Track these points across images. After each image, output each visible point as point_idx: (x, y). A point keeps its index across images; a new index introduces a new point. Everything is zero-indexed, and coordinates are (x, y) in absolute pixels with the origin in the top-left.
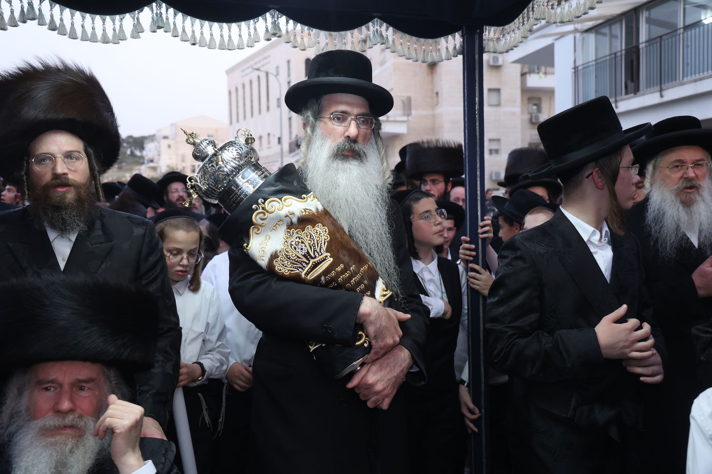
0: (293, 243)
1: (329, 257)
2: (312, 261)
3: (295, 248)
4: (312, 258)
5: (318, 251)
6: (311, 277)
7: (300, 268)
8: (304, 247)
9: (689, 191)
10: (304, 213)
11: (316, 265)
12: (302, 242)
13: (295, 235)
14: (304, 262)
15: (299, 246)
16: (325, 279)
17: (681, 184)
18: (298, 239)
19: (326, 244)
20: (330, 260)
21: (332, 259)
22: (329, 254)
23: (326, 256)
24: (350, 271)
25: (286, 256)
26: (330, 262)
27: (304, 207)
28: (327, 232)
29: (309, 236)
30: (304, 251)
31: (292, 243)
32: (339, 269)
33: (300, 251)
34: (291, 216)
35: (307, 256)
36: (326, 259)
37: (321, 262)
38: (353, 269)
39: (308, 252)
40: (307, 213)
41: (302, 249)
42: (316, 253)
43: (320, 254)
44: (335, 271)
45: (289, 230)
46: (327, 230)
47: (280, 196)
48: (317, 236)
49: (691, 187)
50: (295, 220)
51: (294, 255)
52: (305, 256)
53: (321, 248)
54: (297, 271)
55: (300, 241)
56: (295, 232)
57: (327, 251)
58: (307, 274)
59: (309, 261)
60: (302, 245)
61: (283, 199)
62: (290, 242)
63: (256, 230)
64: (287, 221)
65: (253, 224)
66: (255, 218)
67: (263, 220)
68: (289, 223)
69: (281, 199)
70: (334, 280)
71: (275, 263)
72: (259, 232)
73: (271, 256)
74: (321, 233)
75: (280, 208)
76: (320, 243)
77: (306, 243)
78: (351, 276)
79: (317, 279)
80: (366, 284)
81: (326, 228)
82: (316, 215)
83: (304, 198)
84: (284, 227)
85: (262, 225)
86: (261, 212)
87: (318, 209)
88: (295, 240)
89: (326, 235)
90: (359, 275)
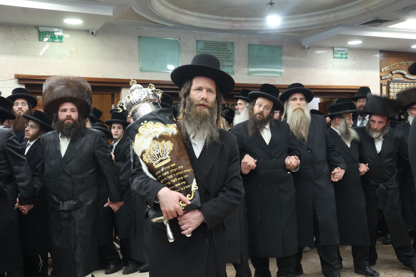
1: (169, 158)
2: (160, 158)
3: (154, 150)
4: (161, 157)
5: (165, 154)
6: (157, 167)
7: (154, 160)
10: (163, 134)
11: (161, 161)
12: (158, 148)
13: (156, 144)
14: (156, 158)
15: (156, 150)
16: (164, 169)
18: (157, 146)
19: (170, 151)
20: (169, 160)
22: (169, 157)
23: (168, 158)
24: (178, 168)
25: (149, 153)
27: (165, 131)
28: (172, 146)
29: (162, 146)
30: (158, 152)
31: (153, 147)
32: (172, 165)
34: (156, 133)
35: (159, 155)
36: (167, 159)
37: (164, 160)
38: (180, 168)
39: (160, 154)
40: (165, 134)
41: (157, 151)
42: (163, 155)
43: (165, 156)
44: (170, 166)
45: (153, 140)
46: (172, 145)
47: (155, 121)
48: (166, 146)
50: (158, 136)
51: (152, 154)
52: (157, 155)
53: (166, 153)
54: (152, 162)
55: (157, 147)
56: (156, 142)
57: (169, 155)
58: (156, 164)
59: (159, 158)
62: (152, 146)
63: (138, 136)
64: (154, 135)
65: (138, 133)
66: (140, 130)
67: (143, 131)
68: (155, 137)
69: (155, 123)
70: (168, 170)
71: (143, 155)
72: (139, 138)
73: (143, 152)
74: (169, 146)
75: (153, 127)
76: (167, 150)
77: (160, 149)
78: (178, 171)
79: (160, 168)
80: (185, 177)
81: (172, 144)
82: (170, 136)
83: (168, 126)
84: (152, 138)
85: (142, 134)
86: (144, 127)
87: (173, 134)
88: (155, 146)
89: (171, 147)
90: (182, 171)
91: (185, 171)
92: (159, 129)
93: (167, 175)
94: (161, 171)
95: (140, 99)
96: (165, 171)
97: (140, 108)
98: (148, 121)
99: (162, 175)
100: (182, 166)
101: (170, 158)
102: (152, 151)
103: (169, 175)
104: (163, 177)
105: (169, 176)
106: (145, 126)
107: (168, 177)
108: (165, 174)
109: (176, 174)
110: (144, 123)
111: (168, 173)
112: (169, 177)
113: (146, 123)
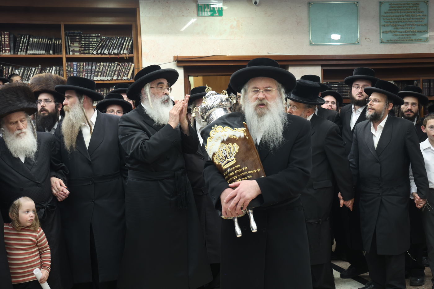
0: (222, 150)
2: (227, 160)
3: (222, 152)
4: (228, 159)
5: (231, 156)
6: (225, 167)
7: (222, 162)
8: (226, 153)
9: (262, 107)
10: (231, 137)
11: (228, 162)
12: (226, 150)
13: (224, 146)
14: (224, 160)
16: (230, 170)
17: (257, 102)
19: (236, 153)
20: (234, 162)
21: (235, 161)
22: (235, 158)
23: (233, 159)
24: (242, 169)
25: (218, 155)
26: (234, 163)
27: (232, 134)
32: (237, 166)
33: (224, 154)
34: (225, 136)
35: (226, 157)
36: (232, 161)
37: (230, 161)
38: (244, 169)
39: (227, 156)
40: (232, 137)
41: (225, 153)
42: (230, 157)
44: (235, 167)
45: (222, 143)
47: (224, 125)
48: (233, 149)
49: (263, 105)
50: (225, 139)
51: (221, 156)
52: (225, 157)
54: (221, 163)
55: (225, 150)
56: (224, 144)
57: (235, 157)
58: (224, 166)
59: (226, 159)
60: (225, 151)
61: (225, 127)
62: (221, 149)
63: (210, 139)
64: (222, 139)
65: (209, 136)
66: (211, 133)
67: (214, 135)
68: (223, 140)
69: (223, 127)
70: (233, 171)
71: (214, 157)
72: (210, 141)
73: (213, 154)
74: (235, 148)
75: (222, 131)
76: (233, 152)
77: (227, 151)
78: (242, 172)
79: (227, 169)
80: (249, 177)
81: (238, 146)
82: (237, 139)
83: (236, 130)
84: (220, 141)
85: (213, 137)
86: (214, 131)
87: (240, 136)
88: (223, 148)
89: (237, 149)
90: (246, 172)
91: (249, 172)
92: (227, 132)
93: (233, 176)
94: (227, 171)
95: (213, 105)
96: (230, 172)
97: (213, 113)
98: (218, 125)
99: (228, 176)
100: (247, 168)
101: (235, 160)
102: (220, 153)
103: (234, 175)
104: (229, 178)
105: (234, 177)
106: (215, 129)
108: (231, 175)
109: (241, 174)
110: (214, 127)
111: (233, 174)
113: (216, 127)
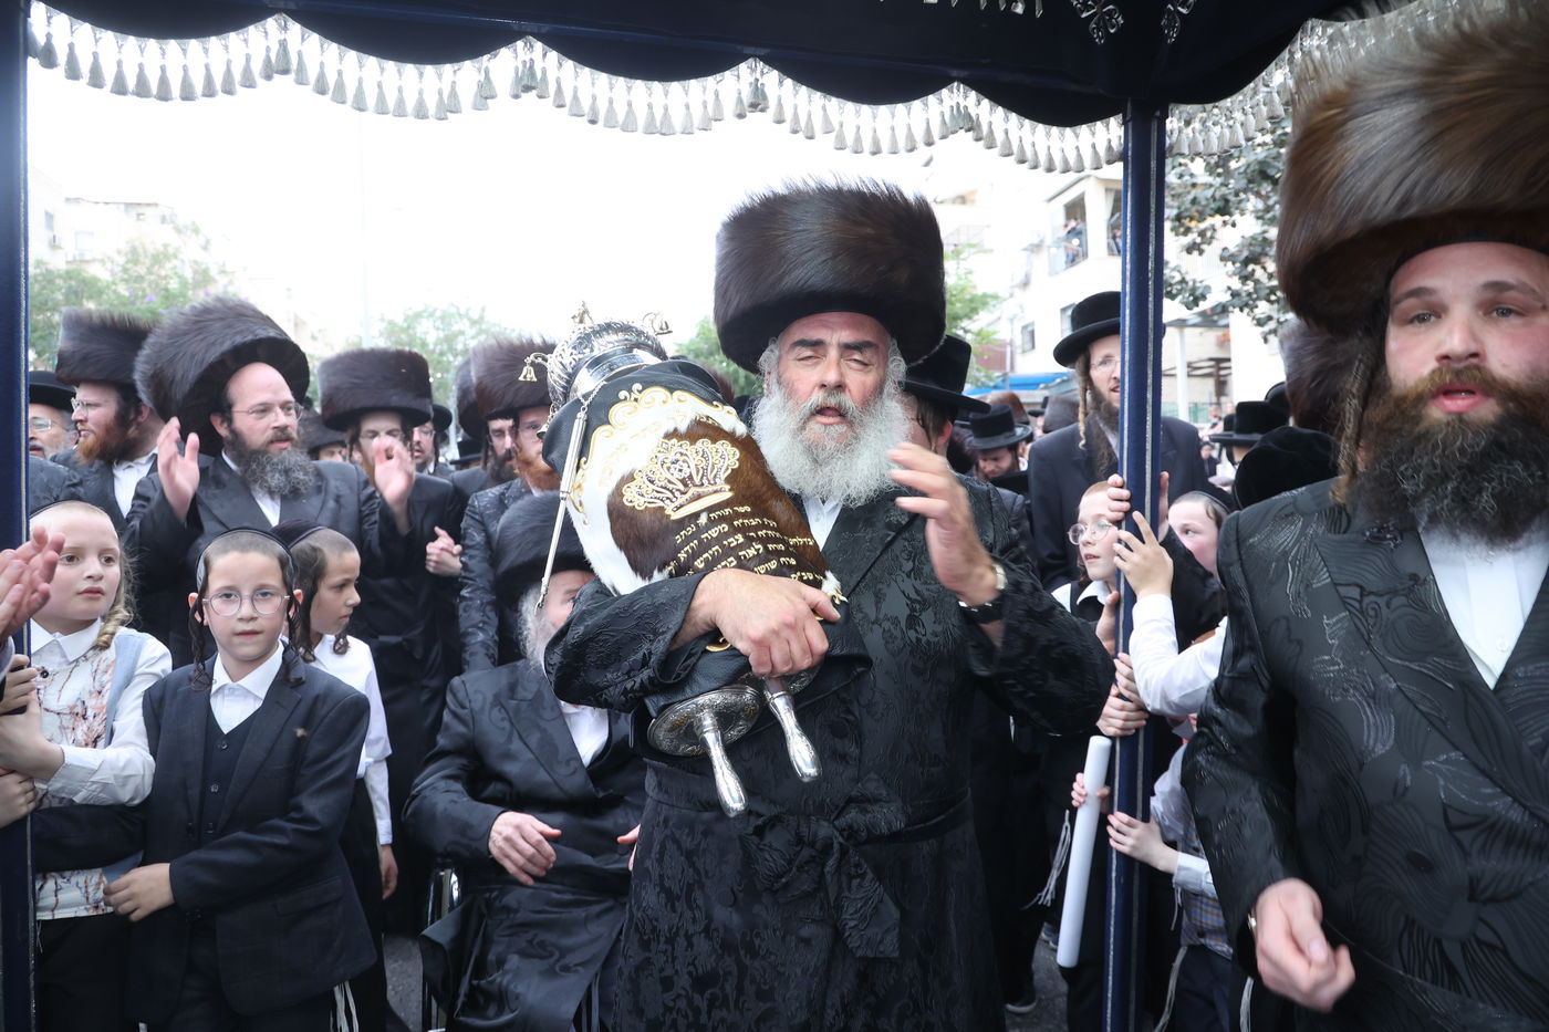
0: (668, 461)
1: (726, 488)
2: (693, 490)
3: (669, 469)
4: (695, 486)
8: (685, 468)
11: (699, 497)
12: (684, 461)
13: (677, 449)
14: (678, 491)
15: (678, 466)
16: (709, 518)
18: (679, 455)
25: (649, 478)
28: (736, 455)
29: (701, 454)
30: (683, 473)
33: (676, 473)
35: (688, 481)
37: (709, 494)
39: (691, 477)
41: (680, 471)
42: (705, 480)
43: (713, 482)
52: (683, 482)
56: (677, 444)
59: (689, 489)
60: (683, 465)
62: (662, 458)
64: (669, 427)
66: (615, 413)
68: (671, 431)
70: (723, 520)
77: (692, 463)
79: (695, 516)
86: (626, 406)
88: (673, 455)
94: (696, 525)
96: (711, 525)
98: (646, 386)
99: (700, 541)
102: (660, 470)
104: (705, 548)
105: (731, 540)
106: (635, 399)
107: (725, 542)
108: (714, 535)
111: (726, 530)
112: (729, 543)
